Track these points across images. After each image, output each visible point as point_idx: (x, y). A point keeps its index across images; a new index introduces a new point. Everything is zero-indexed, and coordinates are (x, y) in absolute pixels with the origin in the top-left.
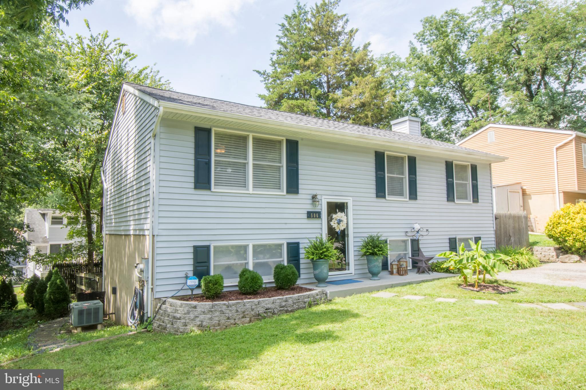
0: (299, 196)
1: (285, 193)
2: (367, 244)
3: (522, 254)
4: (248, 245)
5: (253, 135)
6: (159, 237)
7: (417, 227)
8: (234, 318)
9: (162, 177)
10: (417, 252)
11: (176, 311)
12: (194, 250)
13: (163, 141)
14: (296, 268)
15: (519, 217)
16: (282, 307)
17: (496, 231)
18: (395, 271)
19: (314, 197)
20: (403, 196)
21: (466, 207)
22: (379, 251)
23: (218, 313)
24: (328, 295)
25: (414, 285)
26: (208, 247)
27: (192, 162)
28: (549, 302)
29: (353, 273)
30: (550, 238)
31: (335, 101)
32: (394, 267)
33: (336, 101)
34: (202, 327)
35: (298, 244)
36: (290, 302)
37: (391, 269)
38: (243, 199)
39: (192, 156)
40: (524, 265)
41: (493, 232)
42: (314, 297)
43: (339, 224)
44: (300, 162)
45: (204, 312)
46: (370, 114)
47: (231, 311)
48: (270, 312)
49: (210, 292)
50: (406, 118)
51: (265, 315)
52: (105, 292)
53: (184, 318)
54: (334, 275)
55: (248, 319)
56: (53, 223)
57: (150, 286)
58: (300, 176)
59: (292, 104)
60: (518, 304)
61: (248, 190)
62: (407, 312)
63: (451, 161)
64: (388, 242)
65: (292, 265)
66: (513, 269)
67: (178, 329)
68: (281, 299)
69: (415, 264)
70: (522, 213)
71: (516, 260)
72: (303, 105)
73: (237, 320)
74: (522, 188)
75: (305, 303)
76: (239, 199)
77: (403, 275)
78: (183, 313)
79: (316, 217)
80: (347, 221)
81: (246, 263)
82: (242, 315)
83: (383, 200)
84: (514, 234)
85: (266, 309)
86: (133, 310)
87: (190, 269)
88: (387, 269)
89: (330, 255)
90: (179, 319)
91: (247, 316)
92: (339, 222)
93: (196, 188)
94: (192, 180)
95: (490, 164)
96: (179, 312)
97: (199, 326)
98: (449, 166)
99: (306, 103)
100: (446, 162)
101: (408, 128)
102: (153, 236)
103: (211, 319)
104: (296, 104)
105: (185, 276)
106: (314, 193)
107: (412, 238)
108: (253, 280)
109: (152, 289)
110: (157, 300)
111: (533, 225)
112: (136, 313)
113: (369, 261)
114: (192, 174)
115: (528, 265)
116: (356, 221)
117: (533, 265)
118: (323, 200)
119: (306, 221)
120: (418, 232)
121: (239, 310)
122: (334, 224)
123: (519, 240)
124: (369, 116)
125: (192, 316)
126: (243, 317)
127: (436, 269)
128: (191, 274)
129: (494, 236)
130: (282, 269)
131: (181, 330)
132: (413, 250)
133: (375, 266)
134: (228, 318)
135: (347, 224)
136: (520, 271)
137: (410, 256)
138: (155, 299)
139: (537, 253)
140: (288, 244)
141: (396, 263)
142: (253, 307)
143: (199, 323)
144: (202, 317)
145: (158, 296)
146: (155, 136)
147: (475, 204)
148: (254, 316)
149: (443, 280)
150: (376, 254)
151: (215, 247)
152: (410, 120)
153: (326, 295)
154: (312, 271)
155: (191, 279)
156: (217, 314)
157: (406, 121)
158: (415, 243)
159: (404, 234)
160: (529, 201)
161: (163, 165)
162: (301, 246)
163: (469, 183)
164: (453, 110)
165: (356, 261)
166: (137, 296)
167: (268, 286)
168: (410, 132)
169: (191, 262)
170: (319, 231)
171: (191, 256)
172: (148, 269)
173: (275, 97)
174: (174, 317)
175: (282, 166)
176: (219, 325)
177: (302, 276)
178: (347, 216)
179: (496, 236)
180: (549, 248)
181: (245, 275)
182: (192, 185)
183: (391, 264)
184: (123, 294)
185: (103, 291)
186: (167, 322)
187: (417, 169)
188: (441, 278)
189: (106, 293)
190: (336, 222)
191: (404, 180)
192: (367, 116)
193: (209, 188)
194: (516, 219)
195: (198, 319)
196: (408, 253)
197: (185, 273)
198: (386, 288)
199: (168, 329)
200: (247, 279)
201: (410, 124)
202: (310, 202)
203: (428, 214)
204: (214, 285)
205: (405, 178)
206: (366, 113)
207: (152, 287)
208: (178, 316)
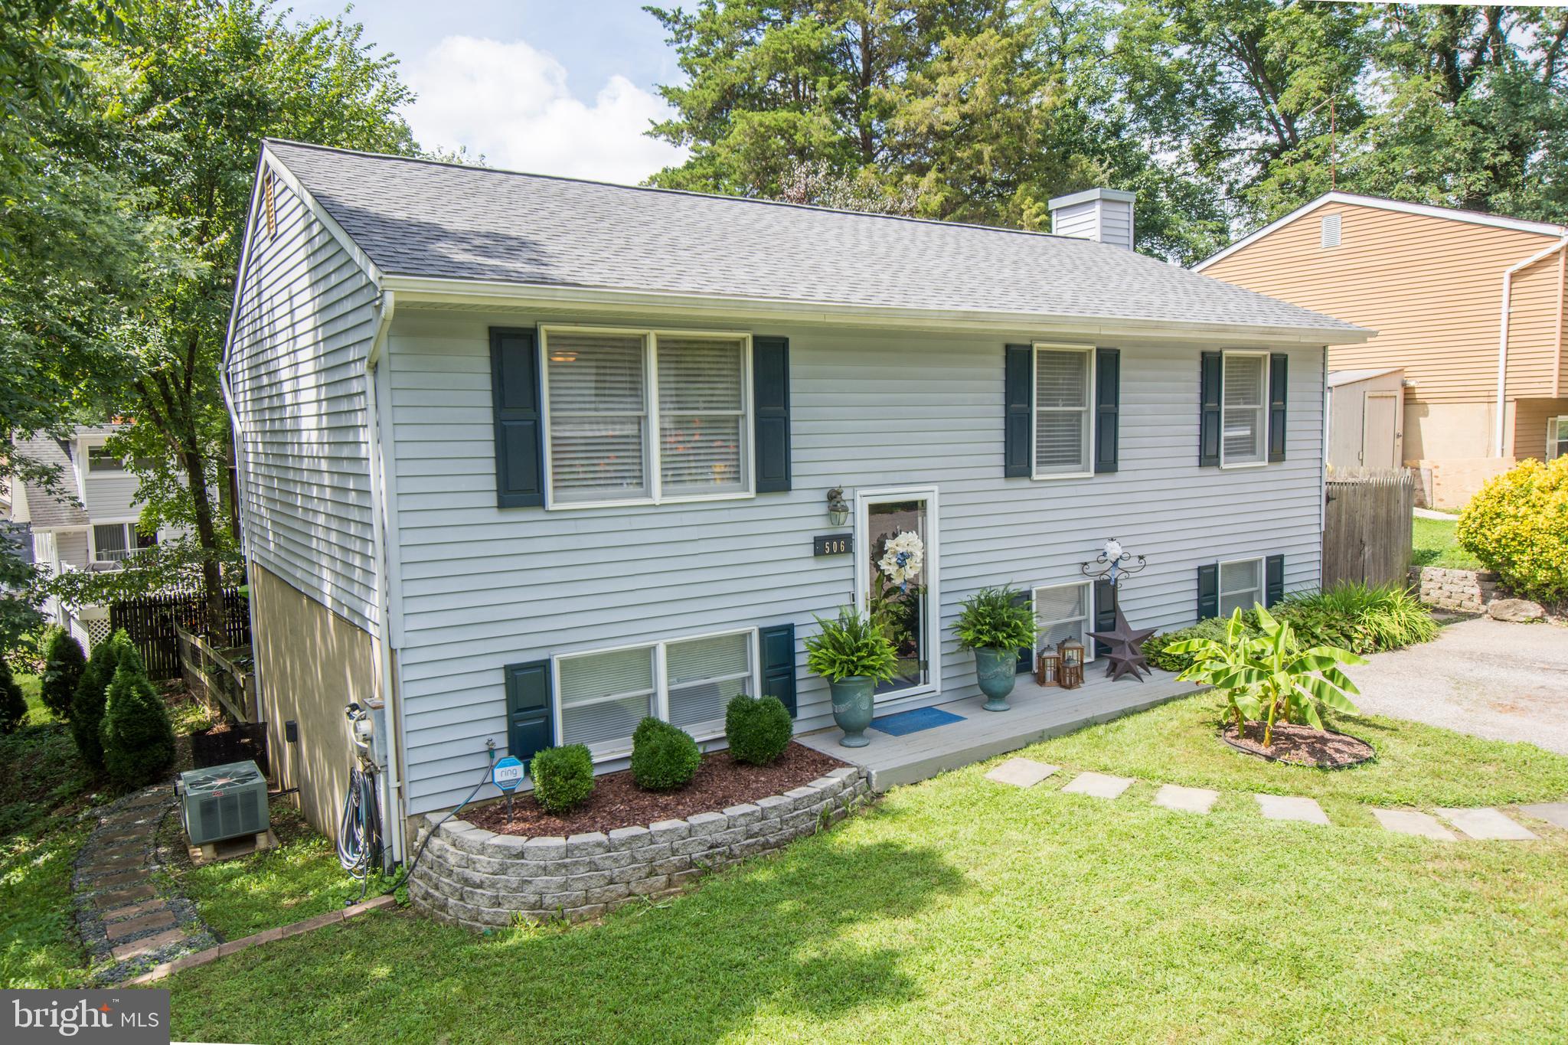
0: (793, 496)
1: (752, 494)
2: (979, 616)
3: (1390, 607)
4: (654, 648)
5: (657, 335)
6: (408, 653)
7: (1114, 550)
8: (626, 878)
9: (407, 486)
10: (1112, 615)
11: (470, 863)
12: (507, 679)
13: (399, 380)
14: (787, 706)
15: (1391, 489)
16: (751, 837)
17: (1325, 535)
18: (1049, 674)
19: (834, 497)
20: (1079, 462)
21: (1250, 477)
22: (1009, 636)
23: (582, 869)
24: (874, 780)
25: (1100, 730)
26: (545, 665)
27: (488, 433)
28: (1456, 804)
29: (939, 690)
30: (1469, 551)
31: (886, 112)
32: (1048, 662)
33: (891, 109)
34: (541, 907)
35: (790, 629)
36: (774, 819)
37: (1039, 668)
38: (637, 523)
39: (487, 416)
40: (1393, 638)
41: (1318, 539)
42: (835, 795)
43: (901, 565)
44: (794, 398)
45: (545, 868)
46: (987, 150)
47: (616, 860)
48: (721, 854)
49: (558, 800)
50: (1094, 194)
51: (709, 863)
52: (265, 724)
53: (493, 885)
54: (888, 703)
55: (664, 878)
56: (95, 466)
57: (394, 784)
58: (793, 438)
59: (761, 124)
60: (1376, 811)
61: (648, 494)
62: (1085, 867)
63: (1217, 349)
64: (1034, 596)
65: (775, 699)
66: (1363, 652)
67: (479, 912)
68: (747, 814)
69: (1103, 649)
70: (1401, 476)
71: (1375, 627)
72: (795, 127)
73: (633, 884)
74: (1404, 385)
75: (812, 815)
76: (623, 523)
77: (1069, 687)
78: (490, 870)
79: (839, 552)
80: (925, 554)
81: (649, 696)
82: (647, 870)
83: (1024, 483)
84: (1374, 539)
85: (711, 847)
86: (350, 826)
87: (497, 730)
88: (1029, 668)
89: (877, 665)
90: (480, 886)
91: (660, 871)
92: (903, 559)
93: (503, 504)
94: (491, 483)
95: (1325, 348)
96: (478, 865)
97: (532, 907)
98: (1211, 364)
99: (803, 120)
100: (1203, 354)
101: (1097, 224)
102: (393, 651)
103: (565, 886)
104: (773, 123)
105: (486, 748)
106: (834, 483)
107: (1097, 578)
108: (672, 757)
109: (399, 789)
110: (416, 819)
111: (1427, 488)
112: (360, 833)
113: (981, 663)
114: (490, 467)
115: (1406, 637)
116: (948, 550)
117: (1418, 638)
118: (858, 500)
119: (812, 564)
120: (1115, 564)
121: (639, 856)
122: (888, 564)
123: (1386, 553)
124: (986, 158)
125: (514, 880)
126: (649, 875)
127: (1160, 660)
128: (502, 742)
129: (1318, 548)
130: (748, 712)
131: (487, 918)
132: (1099, 612)
133: (996, 675)
134: (611, 882)
135: (924, 560)
136: (1382, 657)
137: (1092, 630)
138: (410, 817)
139: (1432, 585)
140: (763, 632)
141: (1054, 654)
142: (676, 845)
143: (533, 899)
144: (541, 881)
145: (416, 808)
146: (374, 367)
147: (1276, 467)
148: (679, 869)
149: (1178, 703)
150: (1001, 645)
151: (564, 664)
152: (1104, 200)
153: (868, 779)
154: (828, 709)
155: (505, 766)
156: (581, 872)
157: (1093, 201)
158: (1106, 591)
159: (1077, 570)
160: (1421, 419)
161: (405, 451)
162: (799, 633)
163: (1263, 409)
164: (1225, 118)
165: (945, 657)
166: (358, 793)
167: (710, 748)
168: (1103, 235)
169: (501, 709)
170: (848, 587)
171: (501, 694)
172: (384, 735)
173: (711, 96)
174: (466, 881)
175: (744, 416)
176: (587, 901)
177: (802, 714)
178: (924, 539)
179: (1324, 548)
180: (1463, 573)
181: (649, 739)
182: (492, 499)
183: (1039, 655)
184: (319, 754)
185: (261, 720)
186: (447, 889)
187: (1121, 384)
188: (1173, 699)
189: (270, 728)
190: (894, 560)
191: (1084, 418)
192: (978, 157)
193: (539, 502)
194: (1384, 494)
195: (531, 888)
196: (1087, 620)
197: (485, 740)
198: (1027, 745)
199: (450, 912)
200: (654, 752)
201: (1103, 210)
202: (823, 509)
203: (1146, 508)
204: (566, 779)
205: (1088, 411)
206: (977, 146)
207: (398, 784)
208: (477, 877)
